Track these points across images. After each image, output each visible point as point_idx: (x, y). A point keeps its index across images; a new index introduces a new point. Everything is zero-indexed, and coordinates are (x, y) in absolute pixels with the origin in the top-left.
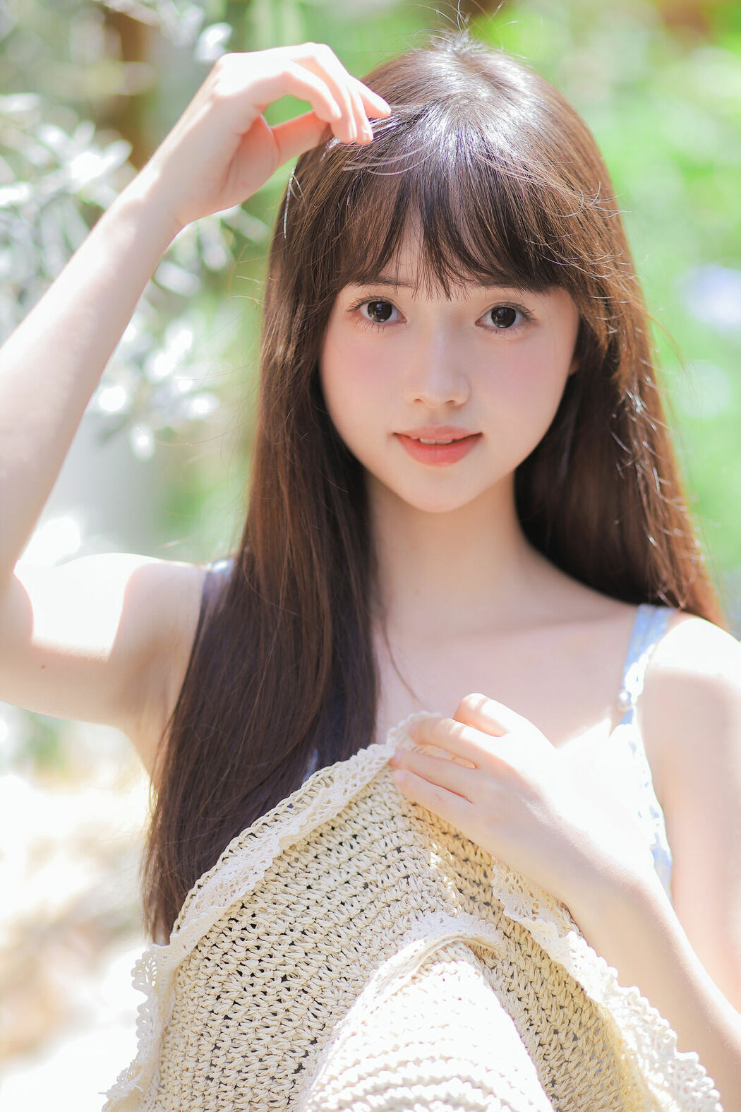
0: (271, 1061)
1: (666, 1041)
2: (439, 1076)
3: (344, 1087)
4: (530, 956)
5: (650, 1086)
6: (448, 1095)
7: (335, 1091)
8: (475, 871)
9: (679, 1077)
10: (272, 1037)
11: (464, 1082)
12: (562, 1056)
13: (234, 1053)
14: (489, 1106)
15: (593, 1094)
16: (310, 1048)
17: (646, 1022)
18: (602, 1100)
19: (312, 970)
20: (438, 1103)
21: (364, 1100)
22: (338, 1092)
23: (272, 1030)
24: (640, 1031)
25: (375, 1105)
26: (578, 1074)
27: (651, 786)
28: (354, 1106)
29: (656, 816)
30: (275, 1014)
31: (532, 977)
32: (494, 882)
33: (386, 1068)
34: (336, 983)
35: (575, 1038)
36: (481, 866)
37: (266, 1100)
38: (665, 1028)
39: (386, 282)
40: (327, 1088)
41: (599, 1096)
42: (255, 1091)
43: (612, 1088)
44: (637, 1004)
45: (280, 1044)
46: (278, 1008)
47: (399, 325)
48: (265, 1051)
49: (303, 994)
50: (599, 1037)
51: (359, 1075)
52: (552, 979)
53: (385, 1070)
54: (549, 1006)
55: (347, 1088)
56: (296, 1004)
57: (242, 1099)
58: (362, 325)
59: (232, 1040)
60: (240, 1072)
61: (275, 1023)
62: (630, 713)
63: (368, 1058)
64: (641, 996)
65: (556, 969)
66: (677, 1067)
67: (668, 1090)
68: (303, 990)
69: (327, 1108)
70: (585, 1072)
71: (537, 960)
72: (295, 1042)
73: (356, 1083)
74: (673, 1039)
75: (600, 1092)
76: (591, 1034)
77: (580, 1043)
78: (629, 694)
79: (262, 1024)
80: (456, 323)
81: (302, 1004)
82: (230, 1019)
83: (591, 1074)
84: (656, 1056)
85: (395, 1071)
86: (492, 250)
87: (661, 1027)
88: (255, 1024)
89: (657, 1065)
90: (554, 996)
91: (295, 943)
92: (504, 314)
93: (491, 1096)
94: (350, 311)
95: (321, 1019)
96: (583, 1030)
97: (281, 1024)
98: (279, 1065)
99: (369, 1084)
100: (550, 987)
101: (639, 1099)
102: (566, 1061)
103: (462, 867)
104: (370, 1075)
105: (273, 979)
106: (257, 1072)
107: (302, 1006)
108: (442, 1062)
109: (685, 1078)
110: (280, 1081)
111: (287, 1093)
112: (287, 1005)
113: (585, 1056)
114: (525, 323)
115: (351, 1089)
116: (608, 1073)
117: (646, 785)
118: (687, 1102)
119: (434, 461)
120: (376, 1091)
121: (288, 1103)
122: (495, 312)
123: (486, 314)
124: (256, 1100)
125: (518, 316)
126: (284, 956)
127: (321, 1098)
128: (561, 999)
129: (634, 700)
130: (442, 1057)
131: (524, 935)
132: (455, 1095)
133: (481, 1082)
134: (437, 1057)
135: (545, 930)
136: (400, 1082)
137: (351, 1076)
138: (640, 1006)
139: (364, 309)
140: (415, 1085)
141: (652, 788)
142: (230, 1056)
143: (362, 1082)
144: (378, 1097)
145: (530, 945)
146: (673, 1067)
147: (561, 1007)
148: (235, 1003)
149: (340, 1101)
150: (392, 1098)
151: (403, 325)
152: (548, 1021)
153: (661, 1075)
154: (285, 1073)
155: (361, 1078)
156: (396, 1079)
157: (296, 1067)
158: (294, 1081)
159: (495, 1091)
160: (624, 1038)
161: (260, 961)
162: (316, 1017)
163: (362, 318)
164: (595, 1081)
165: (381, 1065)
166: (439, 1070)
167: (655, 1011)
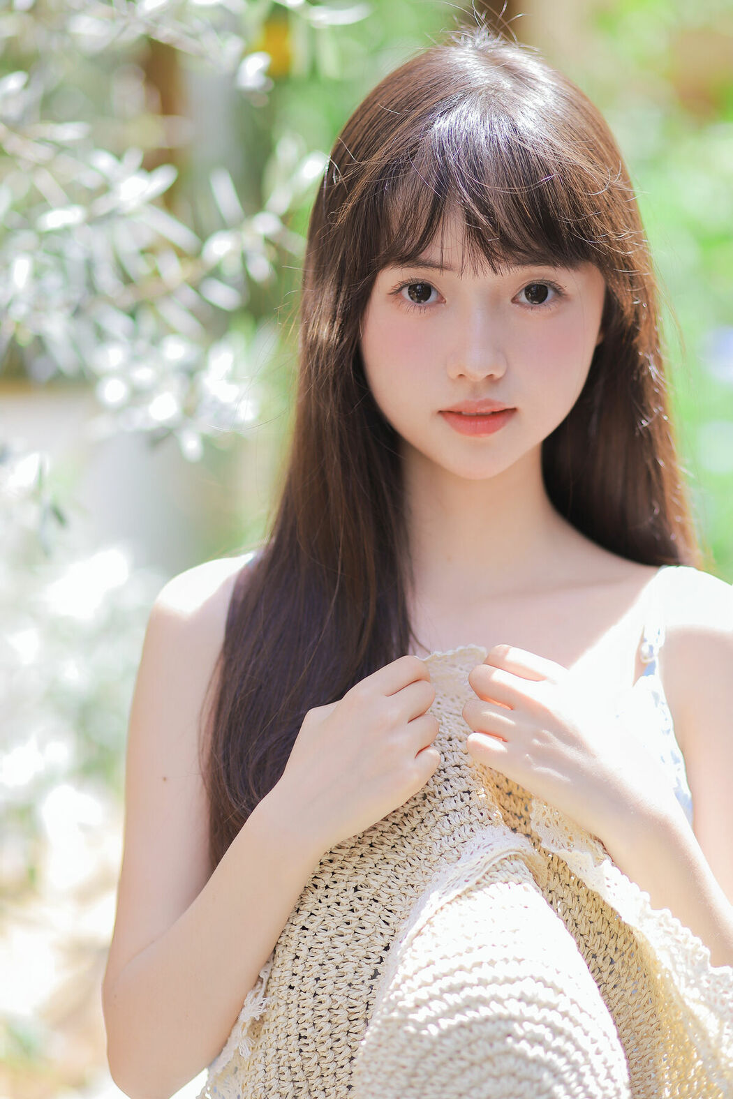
0: (349, 968)
1: (699, 958)
2: (513, 976)
3: (420, 987)
4: (568, 885)
5: (687, 1002)
6: (522, 993)
7: (411, 990)
8: (517, 805)
9: (715, 990)
10: (348, 945)
11: (536, 982)
12: (600, 978)
13: (311, 961)
14: (560, 1004)
15: (631, 1012)
16: (384, 954)
17: (678, 941)
18: (639, 1018)
19: (381, 879)
20: (513, 1001)
21: (441, 999)
22: (413, 991)
23: (347, 938)
24: (674, 951)
25: (451, 1003)
26: (615, 995)
27: (672, 733)
28: (431, 1004)
29: (676, 761)
30: (348, 923)
31: (570, 904)
32: (532, 816)
33: (461, 969)
34: (403, 891)
35: (612, 962)
36: (522, 800)
37: (346, 1006)
38: (698, 946)
39: (426, 265)
40: (402, 987)
41: (636, 1014)
42: (333, 997)
43: (649, 1007)
44: (668, 925)
45: (356, 951)
46: (351, 917)
47: (439, 305)
48: (342, 959)
49: (374, 903)
50: (633, 959)
51: (434, 975)
52: (589, 906)
53: (461, 970)
54: (587, 932)
55: (424, 988)
56: (369, 913)
57: (321, 1006)
58: (405, 307)
59: (310, 949)
60: (318, 979)
61: (350, 931)
62: (653, 665)
63: (441, 959)
64: (673, 917)
65: (593, 897)
66: (712, 981)
67: (705, 1004)
68: (373, 899)
69: (404, 1006)
70: (622, 993)
71: (574, 888)
72: (369, 949)
73: (432, 983)
74: (706, 956)
75: (637, 1010)
76: (626, 957)
77: (617, 966)
78: (651, 648)
79: (338, 933)
80: (493, 301)
81: (373, 912)
82: (307, 929)
83: (628, 994)
84: (690, 972)
85: (470, 971)
86: (527, 231)
87: (694, 945)
88: (331, 933)
89: (692, 982)
90: (591, 922)
91: (364, 855)
92: (537, 291)
93: (562, 995)
94: (392, 294)
95: (391, 925)
96: (619, 954)
97: (355, 932)
98: (356, 972)
99: (445, 983)
100: (588, 914)
101: (676, 1015)
102: (604, 983)
103: (505, 800)
104: (445, 975)
105: (346, 890)
106: (335, 979)
107: (373, 914)
108: (516, 963)
109: (721, 991)
110: (357, 987)
111: (365, 999)
112: (360, 914)
113: (622, 978)
114: (558, 299)
115: (428, 988)
116: (644, 992)
117: (668, 732)
118: (725, 1013)
119: (476, 432)
120: (452, 990)
121: (367, 1009)
122: (528, 290)
123: (520, 292)
124: (335, 1006)
125: (551, 293)
126: (355, 867)
127: (396, 997)
128: (598, 926)
129: (656, 651)
130: (515, 959)
131: (561, 866)
132: (529, 994)
133: (552, 982)
134: (510, 958)
135: (580, 860)
136: (476, 982)
137: (427, 975)
138: (672, 927)
139: (405, 292)
140: (491, 984)
141: (674, 736)
142: (308, 964)
143: (438, 981)
144: (455, 995)
145: (568, 875)
146: (709, 982)
147: (599, 933)
148: (312, 914)
149: (416, 1000)
150: (468, 997)
151: (443, 305)
152: (586, 946)
153: (696, 990)
154: (362, 979)
155: (436, 978)
156: (472, 979)
157: (372, 973)
158: (371, 987)
159: (565, 991)
160: (658, 959)
161: (333, 873)
162: (388, 924)
163: (404, 300)
164: (632, 1000)
165: (456, 966)
166: (512, 970)
167: (687, 931)
